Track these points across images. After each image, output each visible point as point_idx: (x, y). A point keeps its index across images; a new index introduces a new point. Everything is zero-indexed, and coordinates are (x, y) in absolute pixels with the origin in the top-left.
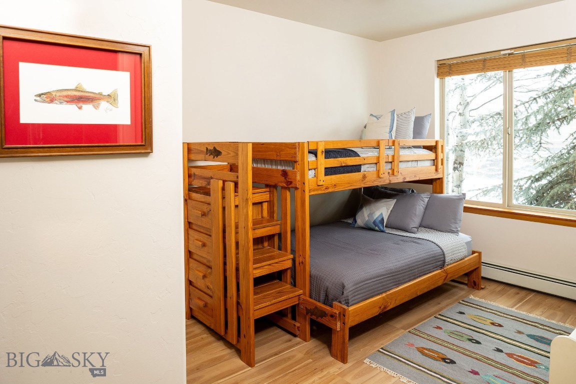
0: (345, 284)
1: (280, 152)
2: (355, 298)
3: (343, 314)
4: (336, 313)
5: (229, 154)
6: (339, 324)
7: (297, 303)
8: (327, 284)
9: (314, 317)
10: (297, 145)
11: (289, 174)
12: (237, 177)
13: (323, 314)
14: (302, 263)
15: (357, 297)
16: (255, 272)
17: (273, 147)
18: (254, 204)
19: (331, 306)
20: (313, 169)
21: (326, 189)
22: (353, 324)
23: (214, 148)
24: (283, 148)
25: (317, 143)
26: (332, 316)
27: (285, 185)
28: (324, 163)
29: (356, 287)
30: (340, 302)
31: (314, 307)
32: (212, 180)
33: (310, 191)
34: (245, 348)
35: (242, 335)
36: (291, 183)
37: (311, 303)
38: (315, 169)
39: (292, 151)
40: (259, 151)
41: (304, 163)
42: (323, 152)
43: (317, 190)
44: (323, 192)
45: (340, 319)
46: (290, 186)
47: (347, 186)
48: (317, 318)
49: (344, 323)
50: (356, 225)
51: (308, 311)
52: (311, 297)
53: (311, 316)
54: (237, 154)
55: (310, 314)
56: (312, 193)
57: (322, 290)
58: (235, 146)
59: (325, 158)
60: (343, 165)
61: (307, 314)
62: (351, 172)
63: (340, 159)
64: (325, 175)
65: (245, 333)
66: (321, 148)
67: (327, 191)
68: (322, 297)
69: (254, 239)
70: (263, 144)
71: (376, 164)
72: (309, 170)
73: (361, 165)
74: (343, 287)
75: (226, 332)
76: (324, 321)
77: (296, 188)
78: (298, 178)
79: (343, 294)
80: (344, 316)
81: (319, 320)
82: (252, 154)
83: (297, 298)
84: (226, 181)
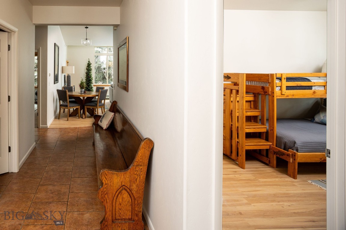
0: (296, 142)
1: (261, 78)
2: (303, 149)
3: (294, 155)
4: (290, 154)
5: (235, 78)
6: (291, 160)
7: (269, 148)
8: (286, 141)
9: (278, 156)
10: (270, 75)
11: (266, 88)
12: (239, 88)
13: (283, 154)
14: (272, 130)
15: (304, 149)
16: (246, 130)
17: (257, 75)
18: (246, 101)
19: (288, 151)
20: (279, 86)
21: (287, 96)
22: (301, 161)
23: (227, 75)
24: (262, 76)
25: (282, 74)
26: (288, 155)
27: (263, 93)
28: (285, 84)
29: (304, 144)
30: (293, 150)
31: (278, 151)
32: (226, 89)
33: (277, 96)
34: (241, 161)
35: (239, 155)
36: (266, 92)
37: (276, 149)
38: (280, 87)
39: (267, 78)
40: (250, 77)
41: (273, 84)
42: (285, 78)
43: (281, 96)
44: (285, 98)
45: (292, 157)
46: (266, 94)
47: (301, 96)
48: (280, 156)
49: (295, 160)
50: (314, 121)
51: (275, 153)
52: (276, 146)
53: (276, 155)
54: (238, 78)
55: (276, 154)
56: (278, 98)
57: (283, 143)
58: (237, 75)
59: (286, 82)
60: (299, 85)
61: (274, 154)
62: (305, 89)
63: (296, 82)
64: (286, 90)
65: (240, 154)
66: (284, 77)
67: (287, 98)
68: (283, 147)
69: (246, 116)
70: (252, 74)
71: (324, 86)
72: (277, 87)
73: (312, 86)
74: (295, 143)
75: (231, 155)
76: (284, 157)
77: (269, 95)
78: (270, 90)
79: (294, 146)
80: (295, 156)
81: (281, 157)
82: (246, 79)
83: (269, 146)
84: (233, 89)
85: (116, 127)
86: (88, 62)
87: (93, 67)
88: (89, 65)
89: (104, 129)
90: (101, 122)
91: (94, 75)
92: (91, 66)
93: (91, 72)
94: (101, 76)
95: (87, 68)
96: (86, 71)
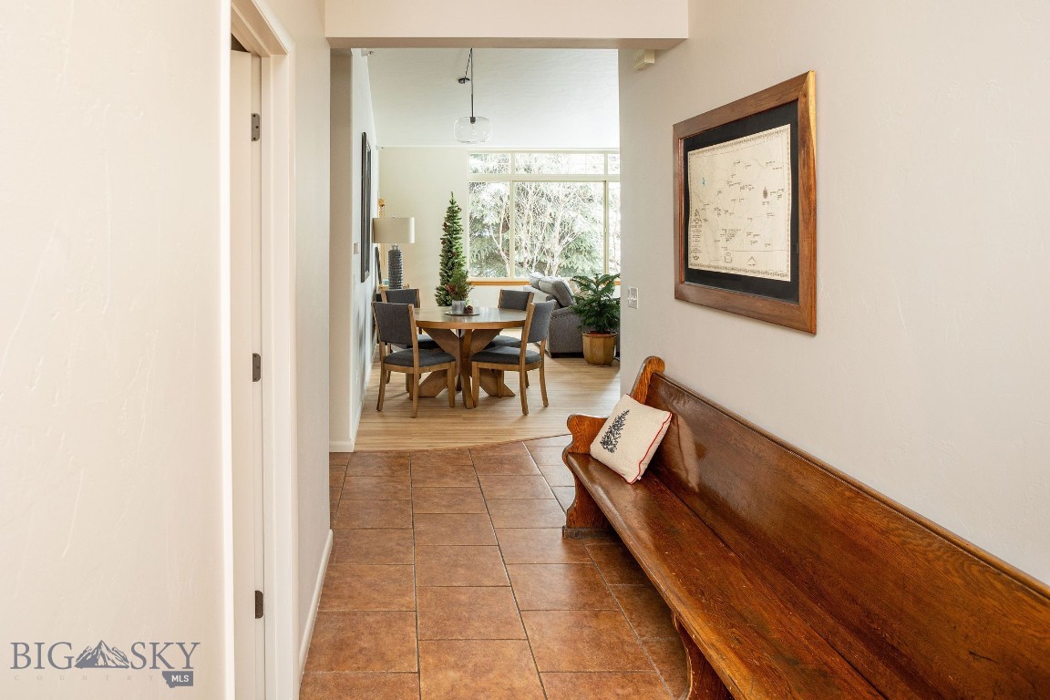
85: (683, 475)
86: (451, 205)
87: (464, 222)
88: (452, 214)
89: (630, 479)
90: (611, 450)
91: (469, 248)
92: (460, 215)
93: (460, 238)
94: (482, 251)
95: (445, 225)
96: (444, 233)
